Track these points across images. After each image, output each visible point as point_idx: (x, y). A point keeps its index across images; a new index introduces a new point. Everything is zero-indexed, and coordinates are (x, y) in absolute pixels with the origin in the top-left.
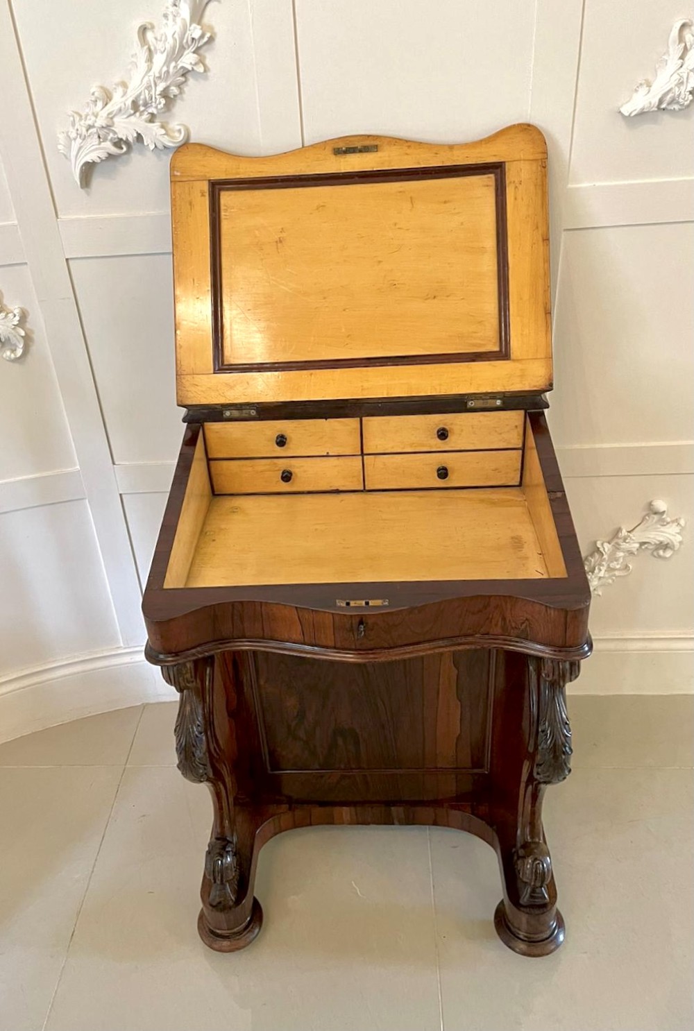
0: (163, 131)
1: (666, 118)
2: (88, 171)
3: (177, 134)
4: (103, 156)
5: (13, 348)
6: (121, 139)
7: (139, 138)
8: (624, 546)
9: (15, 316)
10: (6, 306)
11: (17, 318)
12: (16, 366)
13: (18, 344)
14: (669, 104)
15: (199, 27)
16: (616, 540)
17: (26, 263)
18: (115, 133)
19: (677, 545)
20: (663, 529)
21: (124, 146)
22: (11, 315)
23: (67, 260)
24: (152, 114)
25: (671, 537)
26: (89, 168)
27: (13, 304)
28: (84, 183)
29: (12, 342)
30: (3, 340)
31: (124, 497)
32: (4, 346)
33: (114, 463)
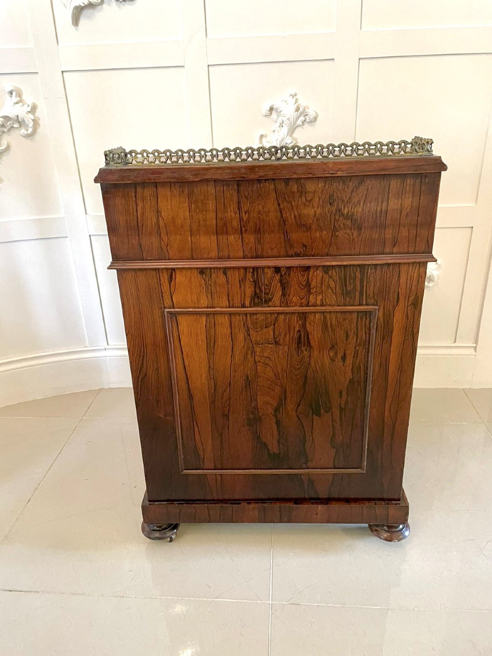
4: (86, 2)
5: (26, 128)
9: (29, 106)
10: (23, 99)
11: (30, 107)
12: (28, 141)
13: (29, 124)
17: (37, 73)
19: (436, 279)
22: (26, 105)
23: (63, 72)
25: (432, 271)
26: (78, 13)
27: (28, 98)
28: (74, 22)
29: (26, 123)
30: (20, 120)
31: (92, 237)
32: (21, 126)
33: (86, 214)
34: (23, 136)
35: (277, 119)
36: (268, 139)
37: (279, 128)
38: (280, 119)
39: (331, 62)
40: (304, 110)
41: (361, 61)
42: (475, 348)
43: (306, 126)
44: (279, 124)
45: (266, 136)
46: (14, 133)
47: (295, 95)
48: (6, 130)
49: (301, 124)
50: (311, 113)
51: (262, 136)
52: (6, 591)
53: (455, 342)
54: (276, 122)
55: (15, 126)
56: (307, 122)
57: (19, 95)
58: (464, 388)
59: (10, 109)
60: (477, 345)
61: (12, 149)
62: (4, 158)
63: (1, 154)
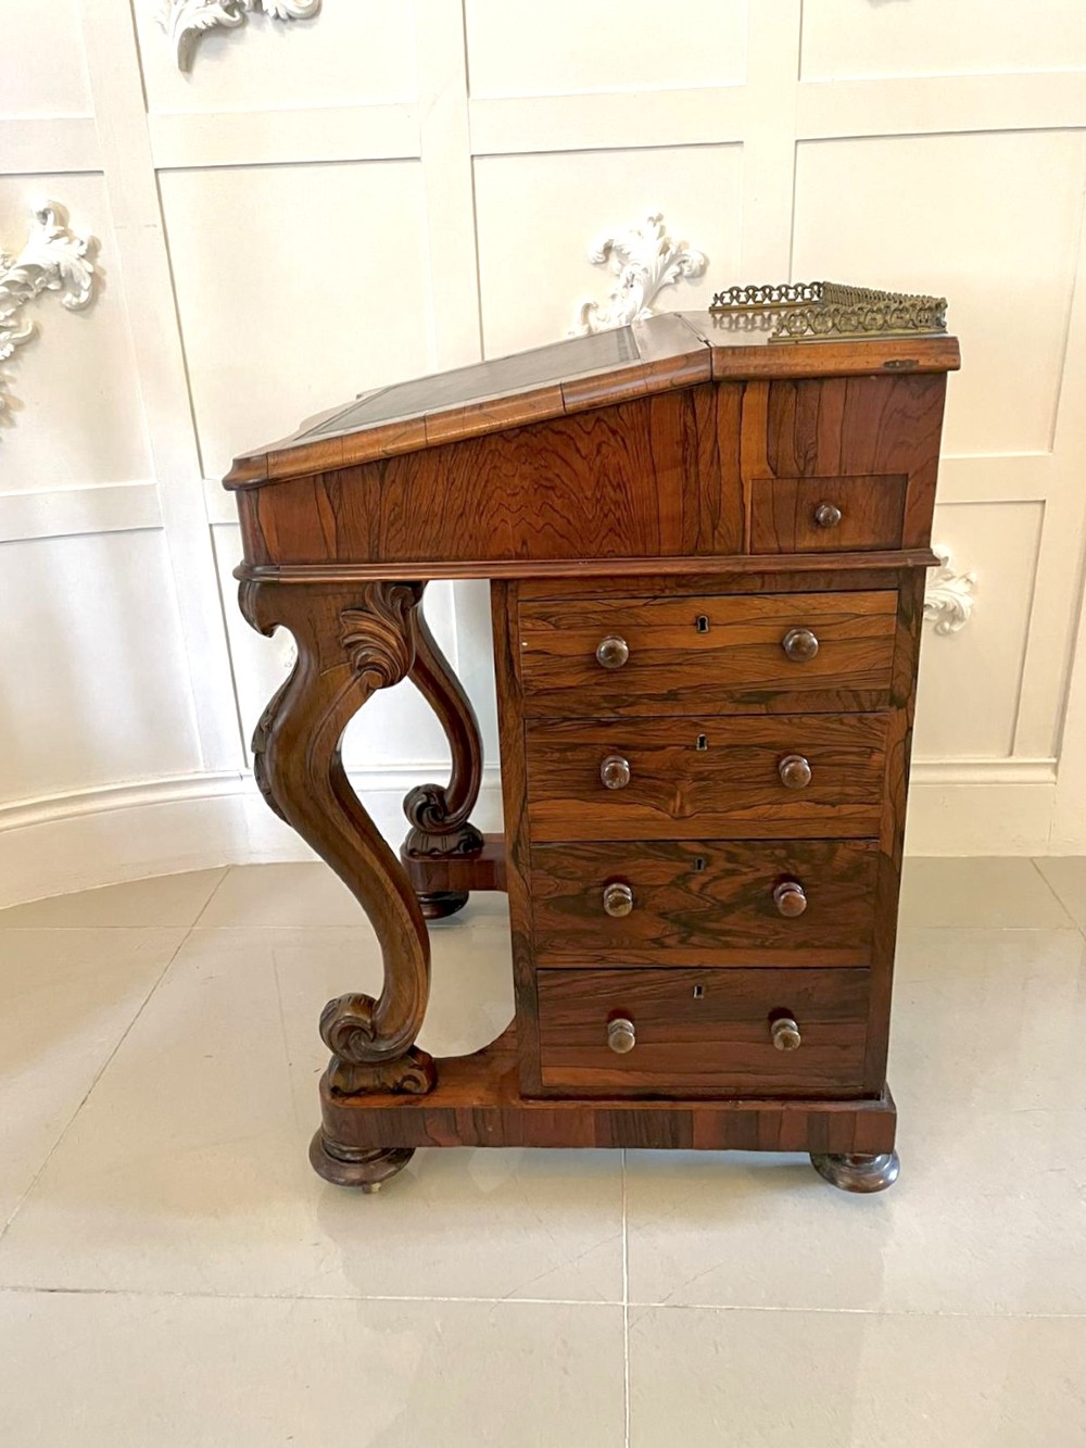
2: (191, 45)
3: (304, 1)
4: (210, 21)
5: (76, 290)
7: (257, 4)
9: (82, 243)
10: (70, 229)
11: (85, 246)
12: (74, 318)
13: (83, 283)
17: (101, 172)
19: (967, 612)
20: (947, 585)
21: (237, 13)
22: (76, 242)
23: (156, 170)
25: (958, 598)
26: (192, 43)
27: (81, 228)
28: (184, 63)
29: (76, 281)
30: (63, 275)
31: (215, 529)
32: (63, 286)
33: (203, 477)
34: (68, 309)
35: (621, 271)
36: (601, 313)
37: (624, 290)
38: (627, 270)
39: (736, 149)
40: (679, 249)
41: (800, 146)
42: (1055, 767)
43: (683, 285)
44: (625, 282)
45: (597, 307)
46: (50, 303)
47: (660, 218)
48: (31, 295)
49: (673, 281)
50: (695, 260)
51: (587, 308)
52: (43, 1290)
53: (1011, 754)
54: (618, 276)
55: (52, 286)
56: (686, 277)
57: (62, 219)
58: (1032, 855)
59: (40, 248)
60: (1058, 761)
61: (44, 337)
62: (28, 356)
63: (20, 346)
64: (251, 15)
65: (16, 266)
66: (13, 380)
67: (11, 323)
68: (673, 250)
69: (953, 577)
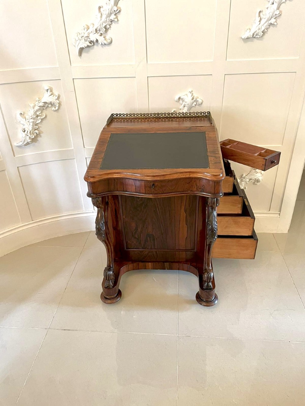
0: (104, 39)
1: (255, 40)
2: (81, 50)
3: (108, 40)
4: (86, 46)
5: (55, 107)
6: (91, 41)
7: (97, 41)
8: (244, 180)
9: (56, 96)
10: (54, 93)
11: (57, 97)
12: (56, 113)
13: (57, 105)
14: (256, 35)
15: (116, 7)
16: (241, 178)
17: (60, 79)
18: (90, 39)
19: (261, 180)
20: (256, 175)
21: (92, 43)
22: (55, 96)
23: (73, 79)
24: (101, 33)
25: (258, 177)
27: (56, 93)
28: (80, 55)
29: (55, 105)
30: (52, 104)
31: (87, 159)
32: (52, 105)
33: (84, 147)
34: (53, 111)
35: (182, 103)
37: (183, 108)
38: (184, 103)
39: (211, 76)
40: (196, 99)
41: (226, 76)
42: (280, 214)
44: (183, 106)
45: (177, 111)
46: (49, 110)
47: (192, 91)
48: (44, 108)
49: (195, 106)
50: (200, 101)
51: (174, 111)
52: (63, 330)
53: (270, 211)
54: (182, 104)
55: (49, 106)
56: (198, 105)
57: (51, 91)
58: (273, 233)
59: (47, 98)
60: (280, 212)
61: (47, 117)
62: (44, 121)
63: (42, 120)
64: (96, 43)
65: (41, 102)
66: (41, 127)
67: (40, 115)
68: (194, 99)
69: (258, 172)
